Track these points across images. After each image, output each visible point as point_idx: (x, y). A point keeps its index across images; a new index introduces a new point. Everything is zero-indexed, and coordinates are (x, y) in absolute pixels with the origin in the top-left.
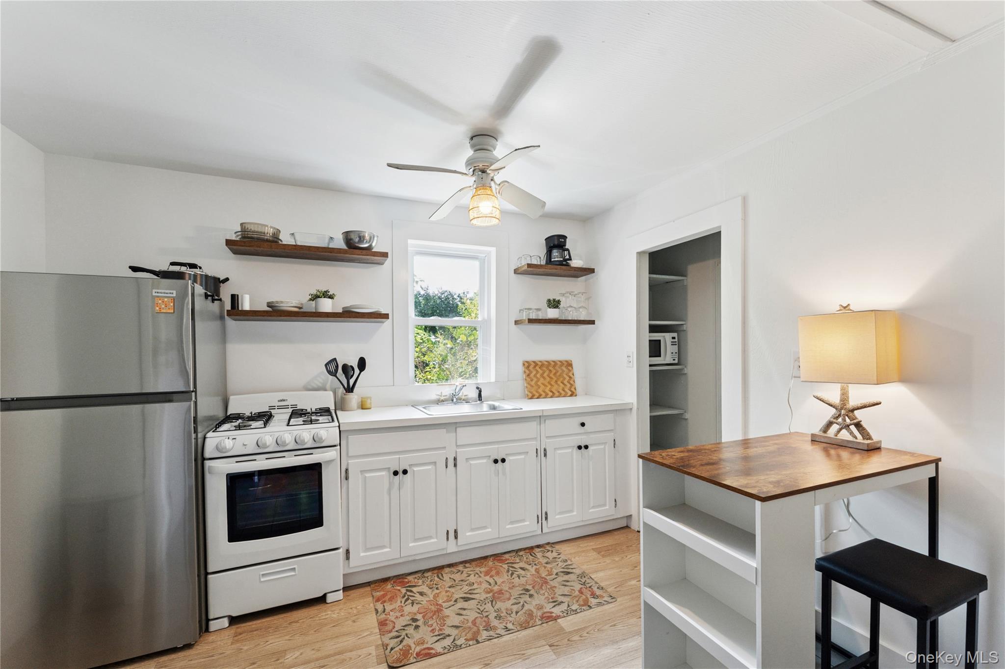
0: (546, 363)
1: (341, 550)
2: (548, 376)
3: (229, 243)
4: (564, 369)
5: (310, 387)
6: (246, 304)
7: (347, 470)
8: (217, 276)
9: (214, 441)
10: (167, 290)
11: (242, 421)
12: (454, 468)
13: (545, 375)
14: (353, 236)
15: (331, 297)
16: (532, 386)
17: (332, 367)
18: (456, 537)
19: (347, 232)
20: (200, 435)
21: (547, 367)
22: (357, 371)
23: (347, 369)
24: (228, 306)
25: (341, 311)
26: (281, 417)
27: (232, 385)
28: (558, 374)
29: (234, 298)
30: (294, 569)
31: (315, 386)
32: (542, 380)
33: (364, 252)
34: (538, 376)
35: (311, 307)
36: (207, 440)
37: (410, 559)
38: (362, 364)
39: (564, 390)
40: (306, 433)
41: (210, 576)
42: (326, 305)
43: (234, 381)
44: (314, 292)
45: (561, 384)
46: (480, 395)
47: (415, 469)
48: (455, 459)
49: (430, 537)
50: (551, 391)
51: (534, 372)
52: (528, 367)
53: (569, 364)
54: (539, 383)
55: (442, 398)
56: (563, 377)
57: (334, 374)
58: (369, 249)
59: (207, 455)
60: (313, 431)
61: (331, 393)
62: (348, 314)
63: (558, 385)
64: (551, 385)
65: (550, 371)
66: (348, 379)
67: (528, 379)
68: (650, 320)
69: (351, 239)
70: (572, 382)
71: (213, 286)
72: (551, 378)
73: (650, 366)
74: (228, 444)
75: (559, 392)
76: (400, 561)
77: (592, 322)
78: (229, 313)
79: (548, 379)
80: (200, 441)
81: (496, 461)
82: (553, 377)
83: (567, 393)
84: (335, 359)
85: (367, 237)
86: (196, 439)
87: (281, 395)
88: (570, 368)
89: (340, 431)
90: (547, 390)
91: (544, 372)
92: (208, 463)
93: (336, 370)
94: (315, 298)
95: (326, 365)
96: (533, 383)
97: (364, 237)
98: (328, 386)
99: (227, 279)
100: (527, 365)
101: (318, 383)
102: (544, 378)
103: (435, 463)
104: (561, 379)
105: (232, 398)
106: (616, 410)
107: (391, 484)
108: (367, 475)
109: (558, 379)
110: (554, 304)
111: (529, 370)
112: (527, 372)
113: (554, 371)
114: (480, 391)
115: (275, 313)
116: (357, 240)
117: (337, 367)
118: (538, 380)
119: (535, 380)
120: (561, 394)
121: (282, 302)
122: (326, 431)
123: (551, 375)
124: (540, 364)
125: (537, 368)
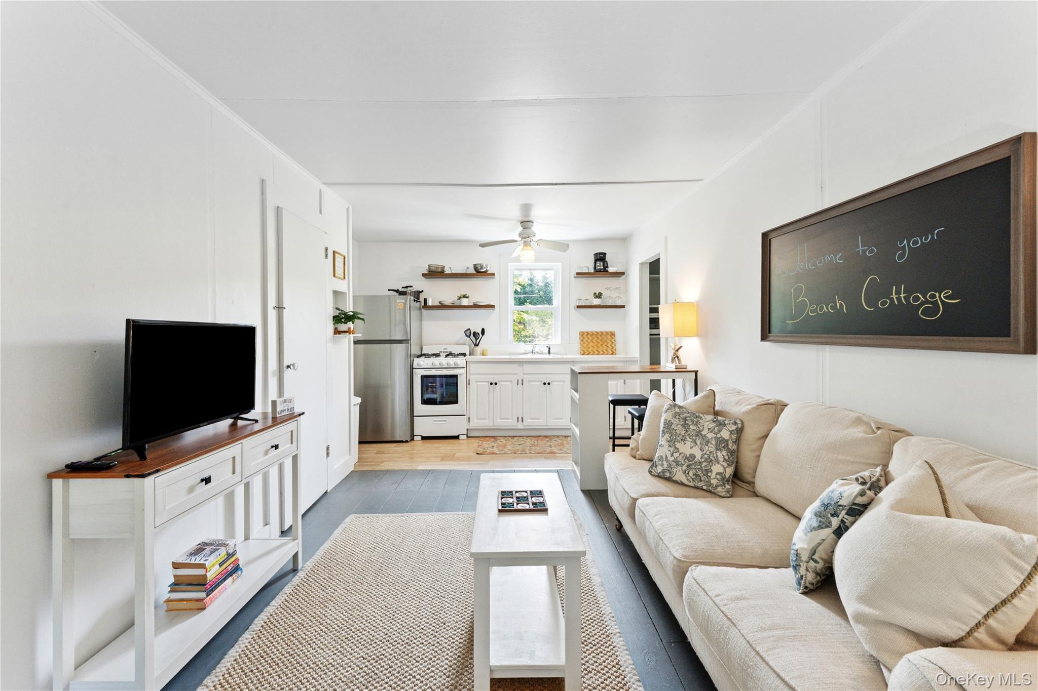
0: (596, 333)
1: (466, 416)
2: (596, 341)
3: (424, 275)
4: (608, 336)
5: (458, 343)
6: (430, 303)
7: (469, 380)
8: (419, 290)
9: (417, 362)
10: (400, 300)
11: (427, 356)
12: (521, 385)
13: (594, 340)
14: (477, 266)
15: (467, 297)
16: (584, 347)
17: (468, 334)
18: (522, 421)
19: (475, 265)
20: (412, 359)
21: (596, 336)
22: (481, 335)
23: (475, 334)
24: (423, 304)
25: (472, 304)
26: (443, 355)
27: (424, 342)
28: (604, 340)
29: (425, 300)
30: (446, 421)
31: (460, 342)
32: (591, 344)
33: (483, 274)
34: (589, 341)
35: (457, 303)
36: (414, 361)
37: (499, 428)
38: (483, 331)
39: (607, 350)
40: (451, 361)
41: (415, 418)
42: (465, 302)
43: (425, 339)
44: (459, 295)
45: (606, 347)
46: (549, 351)
47: (502, 383)
48: (522, 380)
49: (509, 419)
50: (598, 351)
51: (587, 339)
52: (582, 335)
53: (613, 334)
54: (589, 346)
55: (527, 352)
56: (607, 342)
57: (469, 336)
58: (486, 271)
59: (414, 367)
60: (455, 360)
61: (468, 346)
62: (476, 306)
63: (603, 347)
64: (598, 347)
65: (598, 338)
66: (476, 340)
67: (582, 343)
68: (650, 304)
69: (477, 268)
70: (613, 346)
71: (417, 294)
72: (598, 342)
73: (650, 335)
74: (422, 363)
75: (603, 351)
76: (492, 428)
77: (623, 307)
78: (423, 307)
79: (596, 343)
80: (412, 361)
81: (545, 384)
82: (600, 342)
83: (609, 352)
84: (469, 329)
85: (484, 265)
86: (410, 360)
87: (445, 347)
88: (613, 336)
89: (466, 362)
90: (594, 350)
91: (593, 339)
92: (414, 370)
93: (470, 335)
94: (460, 298)
95: (465, 332)
96: (585, 345)
97: (483, 266)
98: (467, 343)
99: (423, 291)
100: (582, 334)
101: (462, 341)
102: (593, 343)
103: (511, 381)
104: (606, 343)
105: (424, 347)
106: (626, 361)
107: (490, 389)
108: (479, 383)
109: (603, 343)
110: (599, 296)
111: (583, 337)
112: (582, 338)
113: (600, 338)
114: (549, 349)
115: (442, 306)
116: (479, 268)
117: (470, 333)
118: (589, 343)
119: (587, 343)
120: (604, 353)
121: (445, 301)
122: (461, 361)
123: (598, 341)
124: (591, 333)
125: (589, 336)
